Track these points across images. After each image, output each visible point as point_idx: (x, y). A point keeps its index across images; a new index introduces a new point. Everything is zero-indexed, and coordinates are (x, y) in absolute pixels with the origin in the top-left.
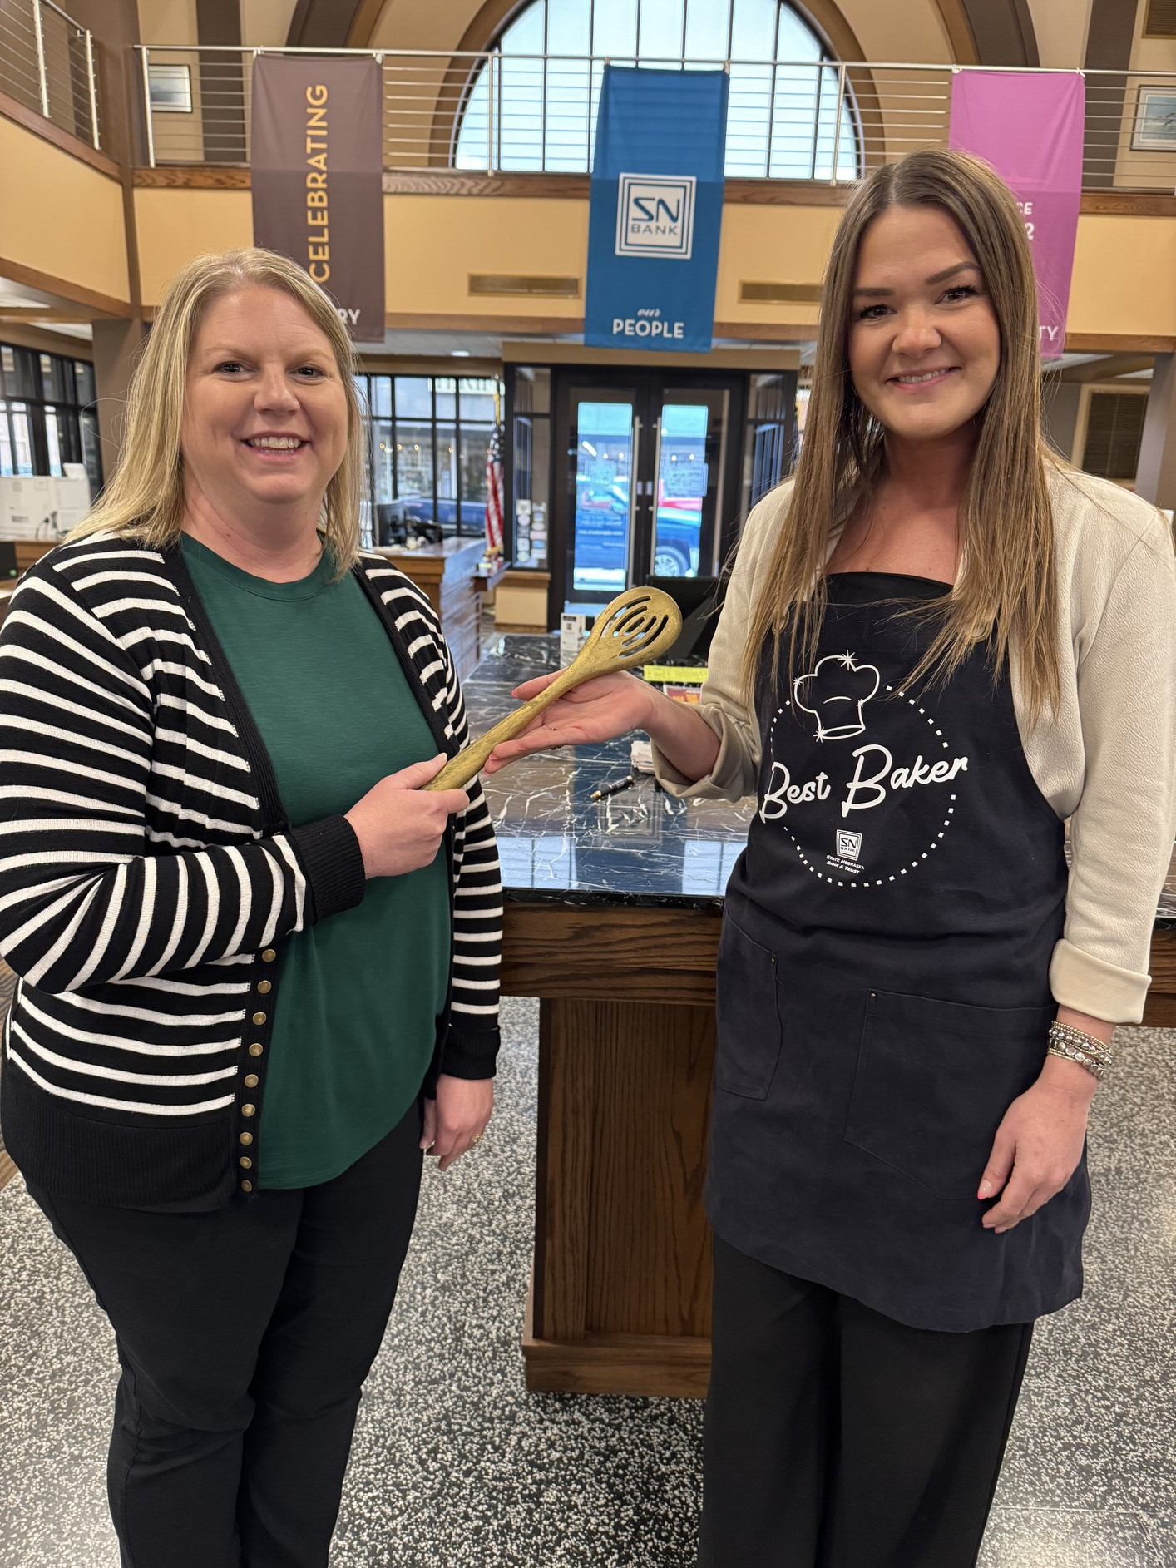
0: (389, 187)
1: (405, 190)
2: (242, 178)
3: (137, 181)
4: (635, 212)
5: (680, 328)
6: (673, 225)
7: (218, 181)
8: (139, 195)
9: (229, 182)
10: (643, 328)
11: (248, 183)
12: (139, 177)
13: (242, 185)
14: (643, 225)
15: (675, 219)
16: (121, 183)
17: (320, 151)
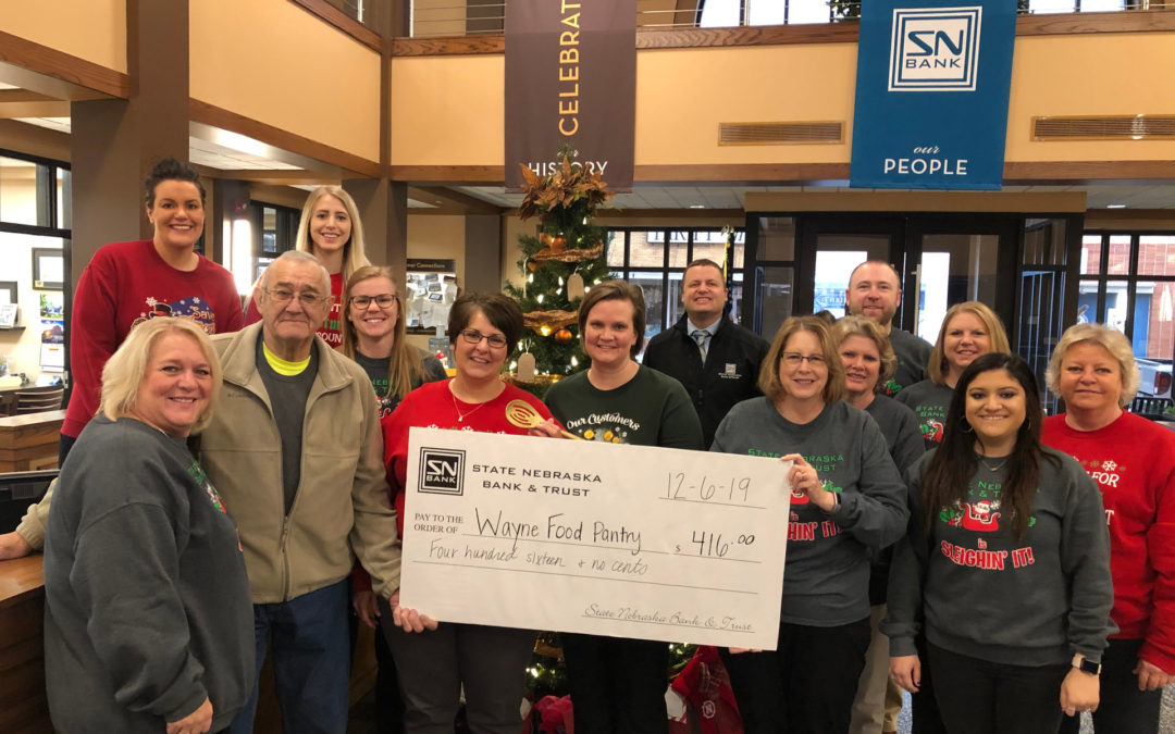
0: (640, 42)
1: (657, 45)
2: (495, 43)
3: (396, 51)
4: (910, 47)
5: (962, 165)
6: (955, 57)
7: (472, 46)
8: (396, 64)
9: (483, 48)
10: (919, 166)
11: (502, 46)
12: (398, 47)
13: (494, 49)
14: (920, 60)
15: (957, 51)
16: (381, 54)
17: (573, 12)
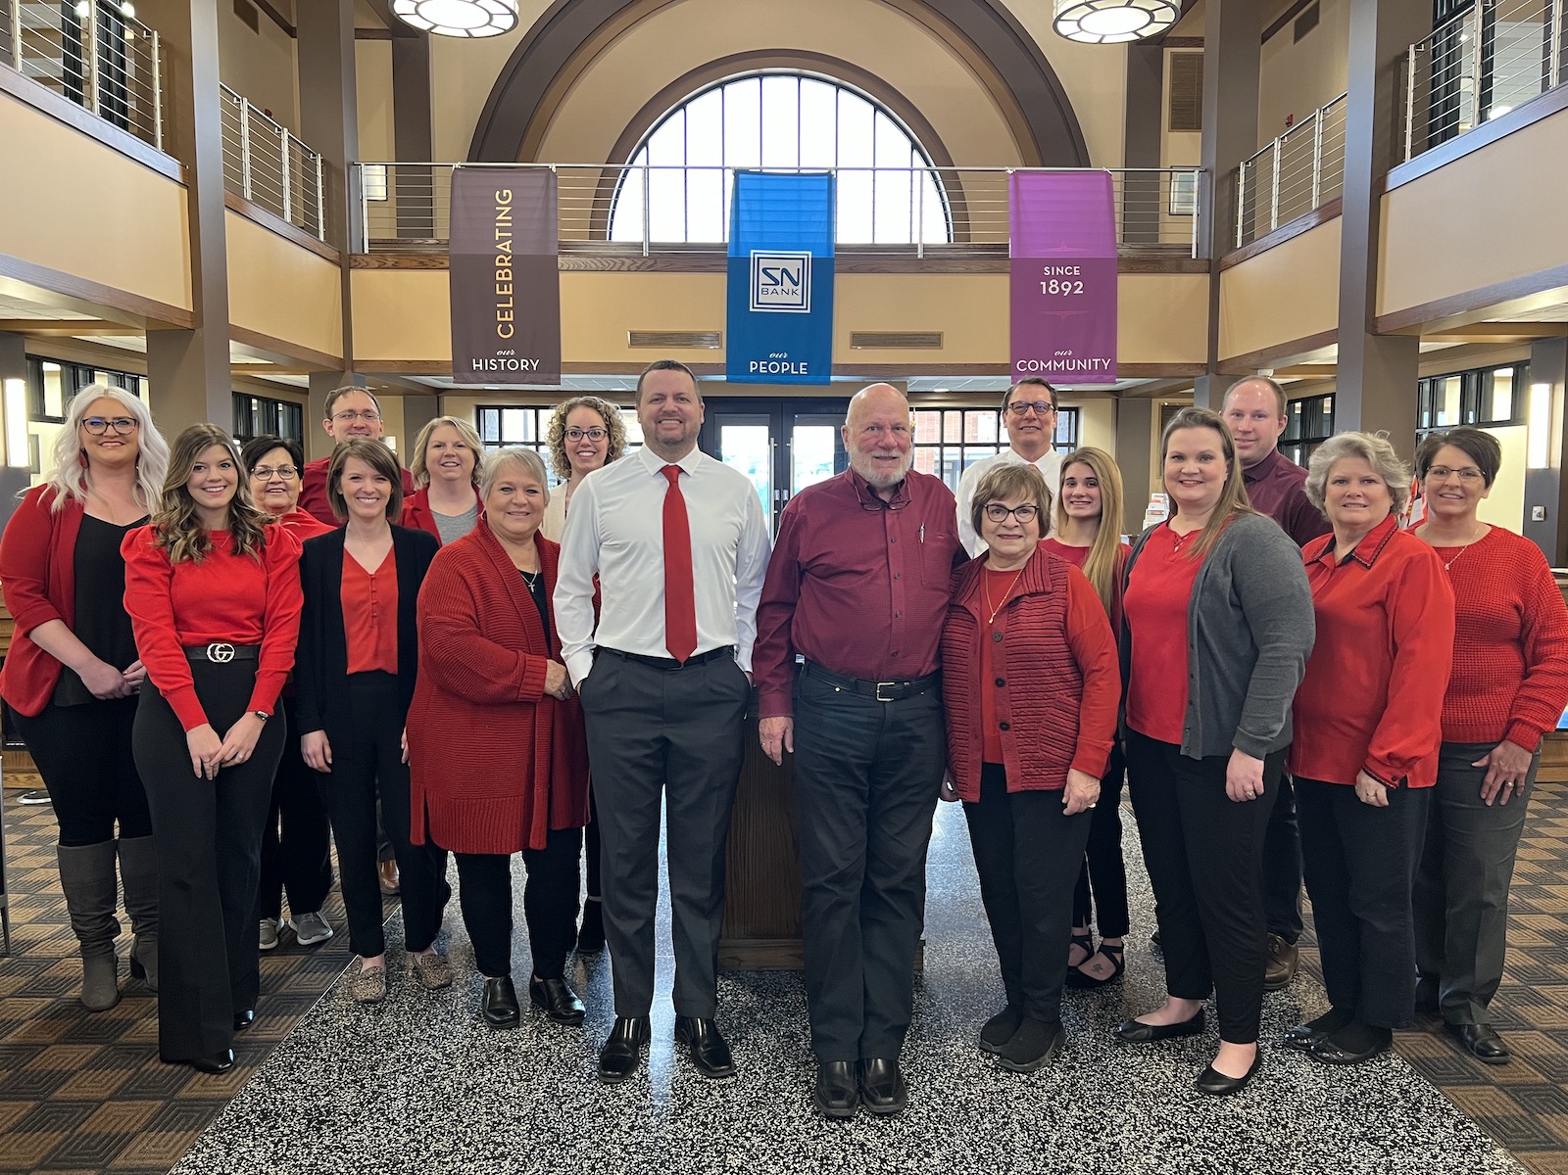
0: (561, 265)
1: (576, 268)
2: (440, 260)
3: (353, 264)
4: (764, 279)
5: (803, 366)
6: (795, 288)
7: (421, 262)
8: (354, 274)
9: (431, 264)
11: (447, 264)
12: (356, 262)
13: (440, 265)
14: (770, 289)
15: (796, 284)
16: (339, 266)
17: (506, 239)
